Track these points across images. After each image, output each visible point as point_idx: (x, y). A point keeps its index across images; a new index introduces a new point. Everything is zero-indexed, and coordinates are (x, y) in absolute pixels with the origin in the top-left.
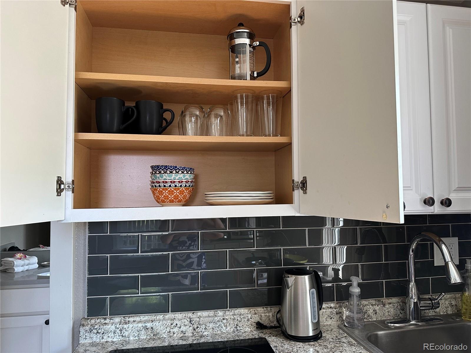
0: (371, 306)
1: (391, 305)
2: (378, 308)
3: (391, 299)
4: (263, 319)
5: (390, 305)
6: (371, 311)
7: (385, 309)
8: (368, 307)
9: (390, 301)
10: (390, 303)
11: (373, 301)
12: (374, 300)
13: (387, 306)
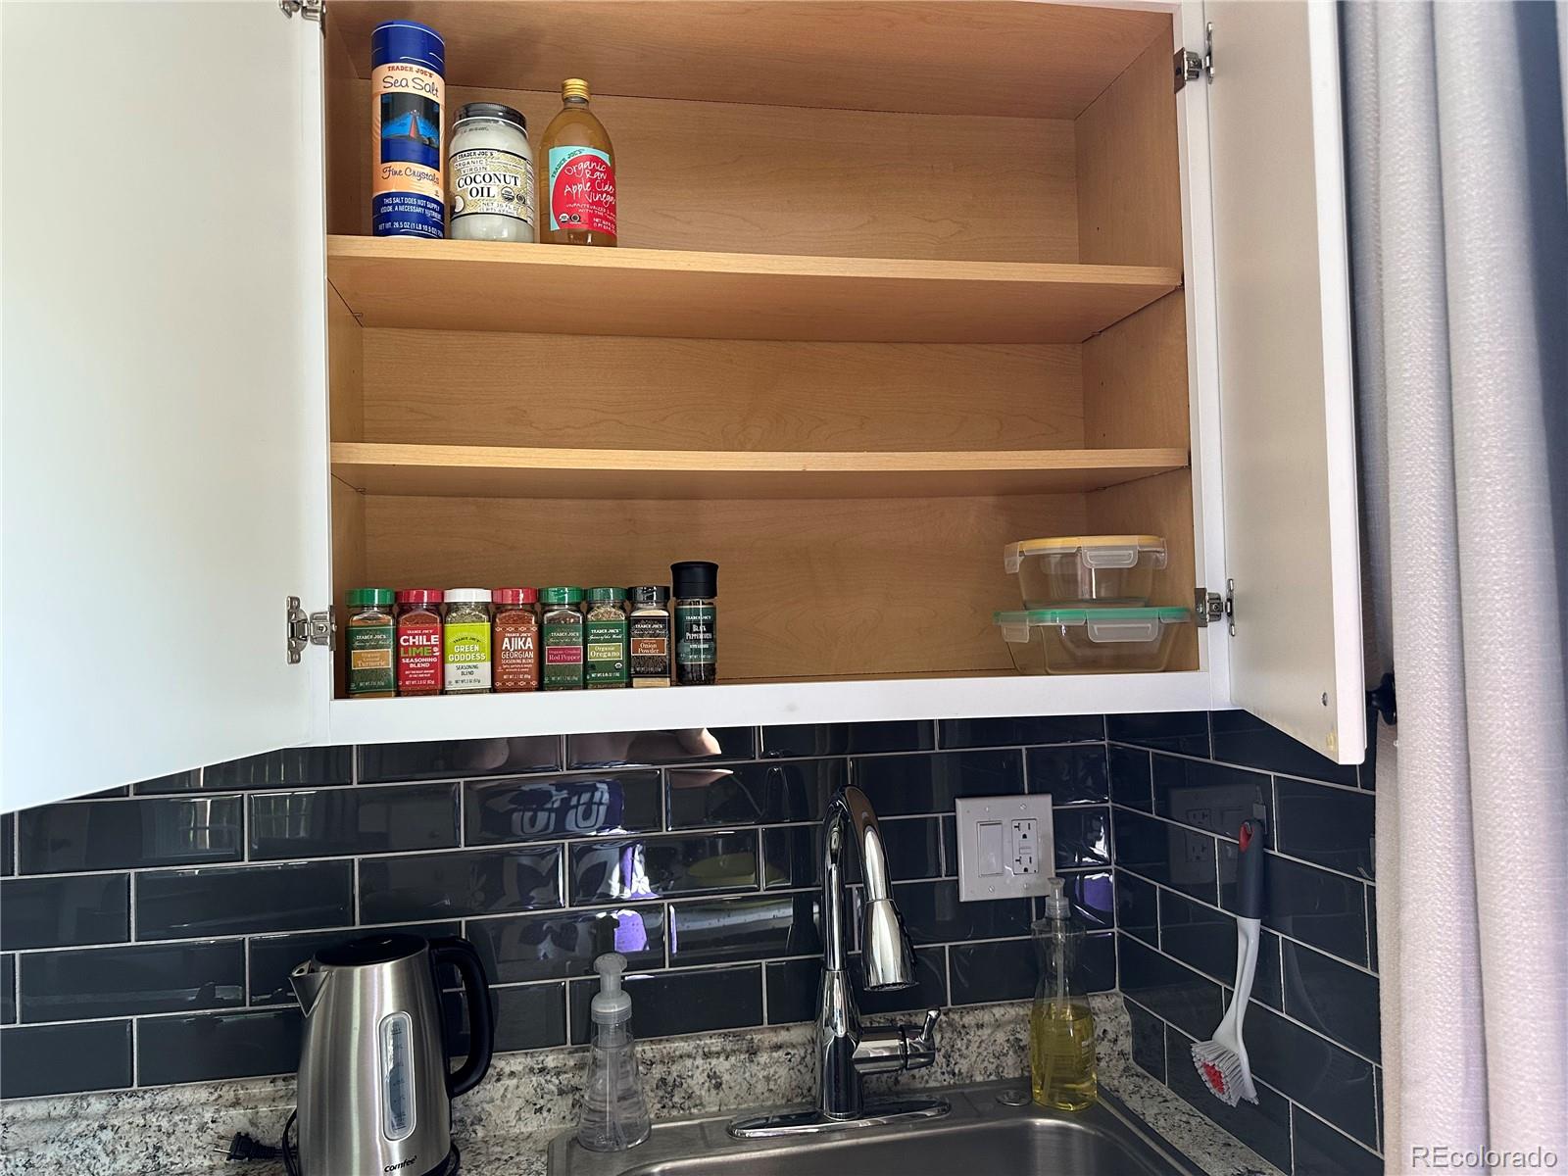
0: (699, 1061)
1: (781, 1053)
2: (727, 1065)
3: (788, 1029)
4: (263, 1123)
5: (774, 1054)
6: (700, 1077)
7: (754, 1068)
8: (689, 1062)
9: (783, 1036)
10: (778, 1047)
11: (713, 1041)
12: (720, 1035)
13: (763, 1058)
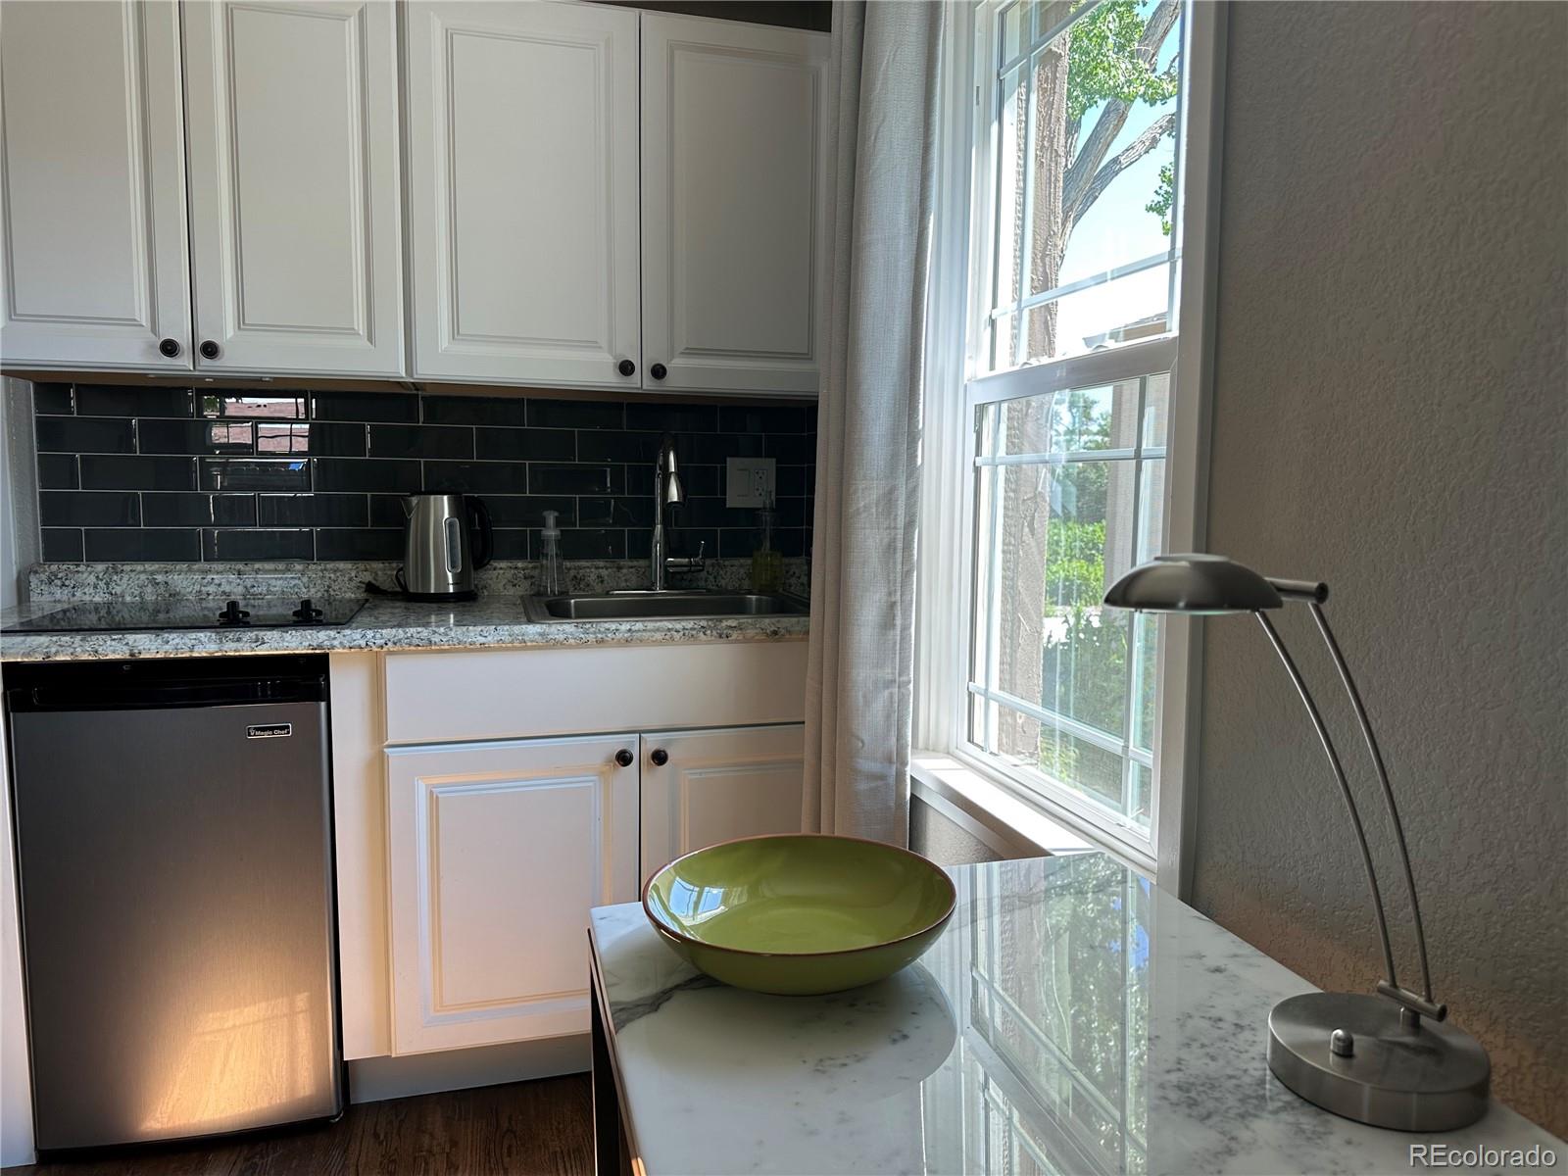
0: (593, 570)
1: (633, 570)
2: (607, 572)
3: (637, 561)
4: (380, 579)
5: (630, 570)
6: (593, 577)
7: (620, 575)
8: (588, 570)
9: (635, 563)
10: (632, 567)
11: (600, 563)
12: (603, 560)
13: (624, 571)
